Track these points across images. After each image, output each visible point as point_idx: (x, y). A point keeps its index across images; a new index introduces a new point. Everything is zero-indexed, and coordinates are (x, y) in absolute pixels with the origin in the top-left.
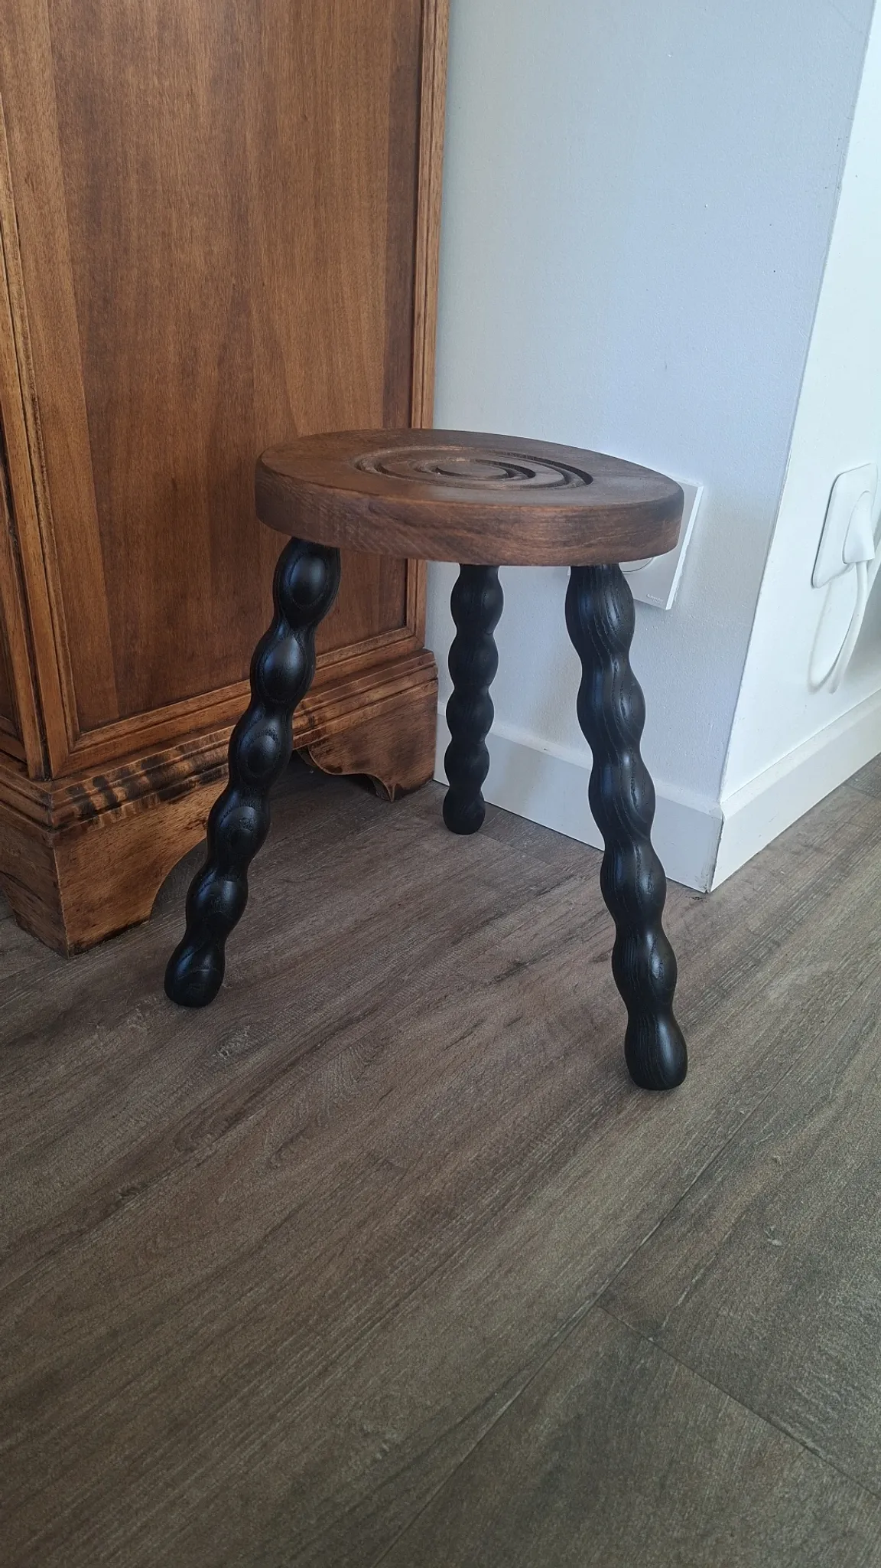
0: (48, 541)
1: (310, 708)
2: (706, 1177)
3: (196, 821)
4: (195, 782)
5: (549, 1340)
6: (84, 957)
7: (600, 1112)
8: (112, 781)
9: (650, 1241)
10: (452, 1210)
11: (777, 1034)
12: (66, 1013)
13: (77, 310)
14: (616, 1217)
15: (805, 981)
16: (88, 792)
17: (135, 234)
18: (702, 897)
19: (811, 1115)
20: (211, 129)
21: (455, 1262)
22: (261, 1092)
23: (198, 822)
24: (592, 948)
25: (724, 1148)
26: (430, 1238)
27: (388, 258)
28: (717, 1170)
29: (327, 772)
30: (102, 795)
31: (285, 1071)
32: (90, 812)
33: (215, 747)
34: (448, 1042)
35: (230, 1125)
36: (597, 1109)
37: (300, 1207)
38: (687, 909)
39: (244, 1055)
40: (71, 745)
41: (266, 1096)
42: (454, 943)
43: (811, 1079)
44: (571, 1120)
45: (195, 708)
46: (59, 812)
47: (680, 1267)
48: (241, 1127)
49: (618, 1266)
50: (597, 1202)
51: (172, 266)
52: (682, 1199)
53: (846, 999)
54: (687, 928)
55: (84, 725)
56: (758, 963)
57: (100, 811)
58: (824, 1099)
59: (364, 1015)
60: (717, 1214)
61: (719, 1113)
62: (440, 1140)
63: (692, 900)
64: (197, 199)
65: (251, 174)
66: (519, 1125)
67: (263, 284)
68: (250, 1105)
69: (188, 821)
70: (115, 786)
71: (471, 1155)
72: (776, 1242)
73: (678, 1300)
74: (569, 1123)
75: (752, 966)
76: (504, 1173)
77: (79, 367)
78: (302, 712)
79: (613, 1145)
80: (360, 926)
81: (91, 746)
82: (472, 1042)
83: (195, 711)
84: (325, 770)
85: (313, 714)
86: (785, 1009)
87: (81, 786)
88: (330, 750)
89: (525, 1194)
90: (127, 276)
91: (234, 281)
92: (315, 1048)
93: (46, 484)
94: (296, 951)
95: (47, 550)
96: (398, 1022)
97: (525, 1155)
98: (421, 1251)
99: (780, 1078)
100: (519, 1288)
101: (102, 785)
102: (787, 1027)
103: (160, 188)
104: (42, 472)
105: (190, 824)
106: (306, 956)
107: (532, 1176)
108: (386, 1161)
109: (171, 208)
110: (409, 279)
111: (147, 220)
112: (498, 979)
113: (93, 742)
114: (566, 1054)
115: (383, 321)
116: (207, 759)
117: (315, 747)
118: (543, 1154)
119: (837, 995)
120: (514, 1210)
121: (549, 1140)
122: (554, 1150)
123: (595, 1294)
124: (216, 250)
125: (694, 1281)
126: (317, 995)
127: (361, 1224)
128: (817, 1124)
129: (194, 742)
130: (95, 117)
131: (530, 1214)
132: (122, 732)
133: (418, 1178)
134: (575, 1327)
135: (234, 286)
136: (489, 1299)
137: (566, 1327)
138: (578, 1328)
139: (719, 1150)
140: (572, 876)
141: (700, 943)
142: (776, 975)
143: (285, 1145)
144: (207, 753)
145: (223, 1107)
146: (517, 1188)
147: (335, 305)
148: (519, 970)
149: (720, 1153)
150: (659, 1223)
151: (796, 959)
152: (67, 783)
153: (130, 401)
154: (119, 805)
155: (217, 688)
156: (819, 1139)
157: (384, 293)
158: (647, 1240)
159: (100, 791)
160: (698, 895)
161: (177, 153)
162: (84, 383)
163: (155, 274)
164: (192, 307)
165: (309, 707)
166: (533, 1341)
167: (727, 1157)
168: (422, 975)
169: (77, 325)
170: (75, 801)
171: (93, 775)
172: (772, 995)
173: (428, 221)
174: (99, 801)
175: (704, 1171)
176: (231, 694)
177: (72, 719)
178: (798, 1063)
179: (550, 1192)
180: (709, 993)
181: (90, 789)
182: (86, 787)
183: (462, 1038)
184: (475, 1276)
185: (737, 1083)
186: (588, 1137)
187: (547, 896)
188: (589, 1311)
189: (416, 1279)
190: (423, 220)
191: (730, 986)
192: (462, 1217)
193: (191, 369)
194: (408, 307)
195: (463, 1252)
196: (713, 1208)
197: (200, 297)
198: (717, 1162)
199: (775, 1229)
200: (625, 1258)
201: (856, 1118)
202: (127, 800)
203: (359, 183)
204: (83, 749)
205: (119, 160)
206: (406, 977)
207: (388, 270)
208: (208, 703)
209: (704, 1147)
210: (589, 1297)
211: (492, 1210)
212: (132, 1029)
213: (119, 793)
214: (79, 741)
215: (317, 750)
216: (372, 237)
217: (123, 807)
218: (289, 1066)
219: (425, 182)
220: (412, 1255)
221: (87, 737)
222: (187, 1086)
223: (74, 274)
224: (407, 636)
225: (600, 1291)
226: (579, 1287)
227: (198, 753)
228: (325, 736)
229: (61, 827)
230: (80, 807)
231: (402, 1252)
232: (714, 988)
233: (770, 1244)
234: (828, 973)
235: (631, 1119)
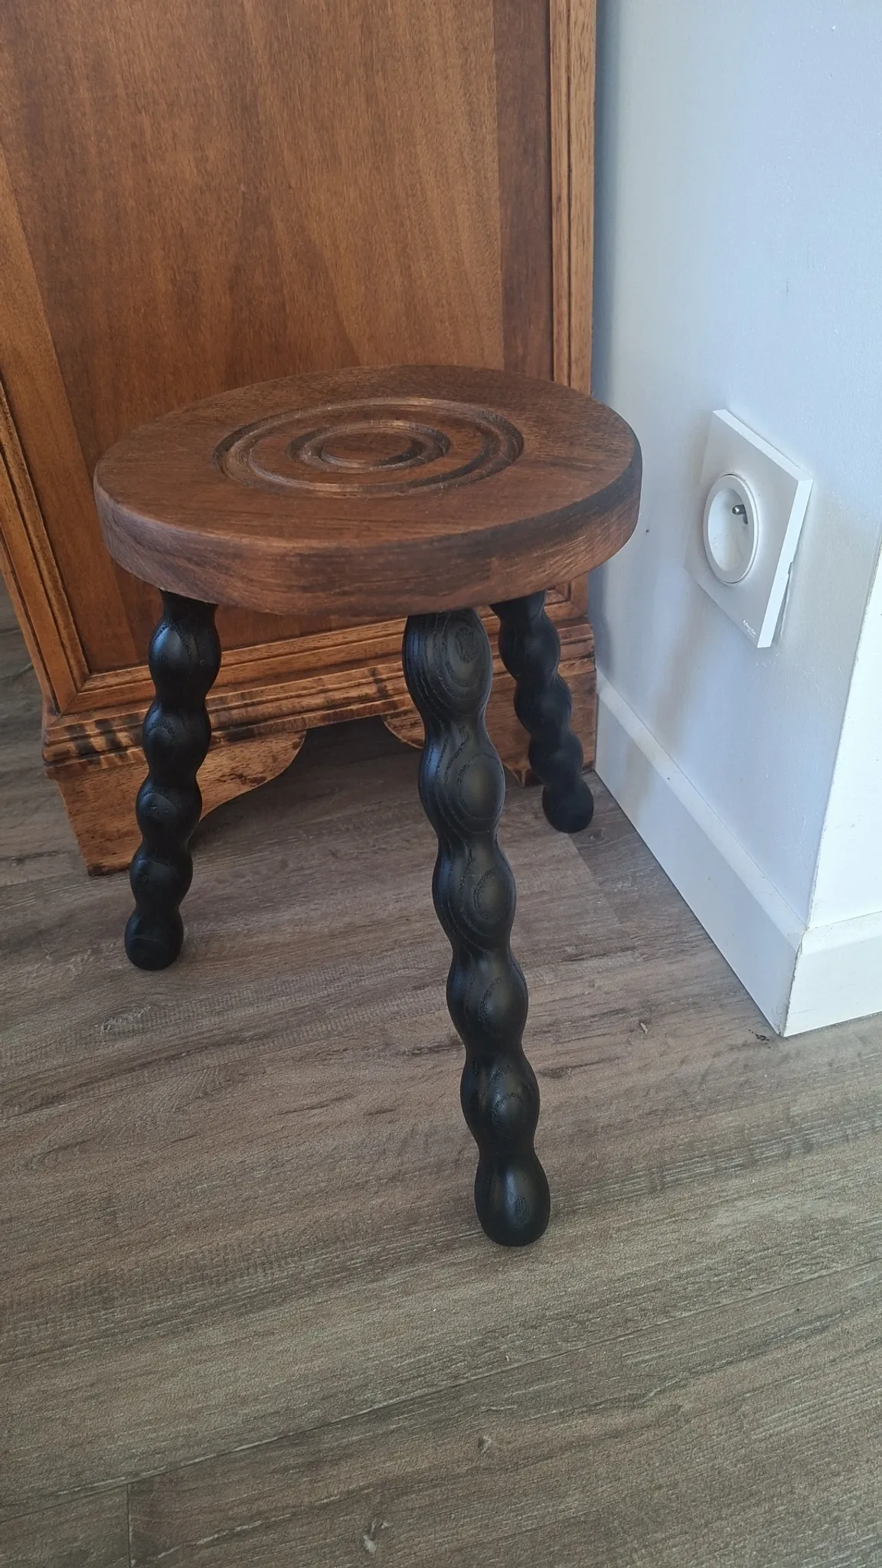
0: (22, 487)
1: (384, 676)
2: (382, 1415)
3: (232, 774)
4: (220, 738)
5: (52, 1494)
6: (104, 881)
7: (355, 1269)
8: (117, 726)
9: (248, 1452)
10: (114, 1299)
11: (668, 1276)
12: (40, 932)
13: (29, 245)
14: (244, 1401)
15: (791, 1219)
16: (88, 733)
17: (93, 151)
18: (769, 1037)
19: (591, 1410)
20: (188, 6)
21: (65, 1355)
22: (97, 1081)
23: (233, 777)
24: (558, 1054)
25: (441, 1391)
26: (68, 1318)
27: (500, 127)
28: (402, 1414)
29: (414, 745)
30: (102, 737)
31: (132, 1069)
32: (88, 752)
33: (246, 705)
34: (294, 1106)
35: (41, 1105)
36: (357, 1263)
37: (10, 1220)
38: (732, 1048)
39: (116, 1036)
40: (79, 684)
41: (93, 1089)
42: (415, 988)
43: (646, 1361)
44: (316, 1262)
45: (233, 662)
46: (53, 748)
47: (242, 1502)
48: (46, 1111)
49: (187, 1459)
50: (243, 1373)
51: (150, 181)
52: (330, 1424)
53: (824, 1272)
54: (704, 1077)
55: (93, 667)
56: (751, 1164)
57: (103, 752)
58: (634, 1398)
59: (252, 1039)
60: (345, 1466)
61: (482, 1343)
62: (183, 1214)
63: (752, 1038)
64: (177, 96)
65: (257, 52)
66: (262, 1240)
67: (290, 187)
68: (73, 1092)
69: (220, 774)
70: (121, 731)
71: (187, 1248)
72: (370, 1545)
73: (201, 1537)
74: (311, 1265)
75: (737, 1166)
76: (195, 1287)
77: (40, 306)
78: (371, 679)
79: (328, 1316)
80: (351, 930)
81: (103, 688)
82: (317, 1117)
83: (232, 664)
84: (410, 743)
85: (386, 683)
86: (713, 1249)
87: (82, 726)
88: (416, 723)
89: (190, 1322)
90: (89, 201)
91: (243, 188)
92: (176, 1057)
93: (13, 430)
94: (266, 938)
95: (21, 497)
96: (272, 1061)
97: (234, 1277)
98: (49, 1325)
99: (606, 1338)
100: (84, 1419)
101: (105, 727)
102: (688, 1275)
103: (121, 91)
104: (6, 418)
105: (222, 776)
106: (268, 947)
107: (217, 1305)
108: (114, 1213)
109: (141, 113)
110: (542, 153)
111: (110, 132)
112: (416, 1052)
113: (104, 684)
114: (393, 1179)
115: (496, 213)
116: (235, 717)
117: (392, 718)
118: (251, 1287)
119: (818, 1260)
120: (162, 1333)
121: (273, 1274)
122: (265, 1288)
123: (137, 1474)
124: (211, 155)
125: (239, 1529)
126: (235, 997)
127: (34, 1267)
128: (587, 1426)
129: (222, 697)
130: (22, 22)
131: (172, 1347)
132: (141, 677)
133: (121, 1247)
134: (86, 1497)
135: (244, 193)
136: (50, 1414)
137: (79, 1491)
138: (87, 1500)
139: (431, 1390)
140: (633, 948)
141: (699, 1103)
142: (759, 1192)
143: (61, 1148)
144: (234, 712)
145: (51, 1084)
146: (190, 1311)
147: (410, 200)
148: (448, 1050)
149: (427, 1395)
150: (276, 1438)
151: (813, 1182)
152: (69, 721)
153: (111, 338)
154: (126, 748)
155: (263, 643)
156: (568, 1447)
157: (497, 175)
158: (248, 1449)
159: (101, 734)
160: (767, 1035)
161: (142, 46)
162: (49, 323)
163: (127, 194)
164: (184, 224)
165: (381, 674)
166: (39, 1484)
167: (431, 1405)
168: (348, 1015)
169: (30, 261)
170: (72, 739)
171: (99, 716)
172: (723, 1217)
173: (568, 68)
174: (99, 742)
175: (384, 1407)
176: (281, 651)
177: (78, 662)
178: (657, 1328)
179: (214, 1335)
180: (639, 1177)
181: (91, 730)
182: (87, 728)
183: (313, 1108)
184: (62, 1382)
185: (544, 1316)
186: (313, 1290)
187: (575, 966)
188: (115, 1488)
189: (18, 1351)
190: (559, 68)
191: (672, 1182)
192: (113, 1312)
193: (190, 298)
194: (542, 189)
195: (78, 1350)
196: (350, 1456)
197: (196, 212)
198: (413, 1404)
199: (387, 1528)
200: (204, 1455)
201: (645, 1449)
202: (135, 745)
203: (440, 33)
204: (90, 690)
205: (62, 67)
206: (331, 1011)
207: (501, 144)
208: (251, 657)
209: (420, 1376)
210: (130, 1473)
211: (146, 1321)
212: (69, 969)
213: (123, 737)
214: (88, 682)
215: (396, 722)
216: (470, 103)
217: (128, 752)
218: (140, 1065)
219: (560, 13)
220: (38, 1325)
221: (98, 680)
222: (48, 1049)
223: (20, 206)
224: (555, 601)
225: (144, 1474)
226: (133, 1456)
227: (224, 709)
228: (405, 708)
229: (55, 762)
230: (77, 747)
231: (36, 1317)
232: (653, 1173)
233: (362, 1541)
234: (844, 1222)
235: (376, 1296)
